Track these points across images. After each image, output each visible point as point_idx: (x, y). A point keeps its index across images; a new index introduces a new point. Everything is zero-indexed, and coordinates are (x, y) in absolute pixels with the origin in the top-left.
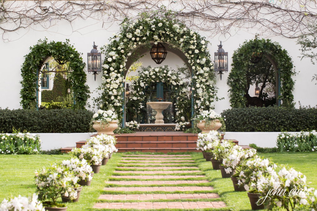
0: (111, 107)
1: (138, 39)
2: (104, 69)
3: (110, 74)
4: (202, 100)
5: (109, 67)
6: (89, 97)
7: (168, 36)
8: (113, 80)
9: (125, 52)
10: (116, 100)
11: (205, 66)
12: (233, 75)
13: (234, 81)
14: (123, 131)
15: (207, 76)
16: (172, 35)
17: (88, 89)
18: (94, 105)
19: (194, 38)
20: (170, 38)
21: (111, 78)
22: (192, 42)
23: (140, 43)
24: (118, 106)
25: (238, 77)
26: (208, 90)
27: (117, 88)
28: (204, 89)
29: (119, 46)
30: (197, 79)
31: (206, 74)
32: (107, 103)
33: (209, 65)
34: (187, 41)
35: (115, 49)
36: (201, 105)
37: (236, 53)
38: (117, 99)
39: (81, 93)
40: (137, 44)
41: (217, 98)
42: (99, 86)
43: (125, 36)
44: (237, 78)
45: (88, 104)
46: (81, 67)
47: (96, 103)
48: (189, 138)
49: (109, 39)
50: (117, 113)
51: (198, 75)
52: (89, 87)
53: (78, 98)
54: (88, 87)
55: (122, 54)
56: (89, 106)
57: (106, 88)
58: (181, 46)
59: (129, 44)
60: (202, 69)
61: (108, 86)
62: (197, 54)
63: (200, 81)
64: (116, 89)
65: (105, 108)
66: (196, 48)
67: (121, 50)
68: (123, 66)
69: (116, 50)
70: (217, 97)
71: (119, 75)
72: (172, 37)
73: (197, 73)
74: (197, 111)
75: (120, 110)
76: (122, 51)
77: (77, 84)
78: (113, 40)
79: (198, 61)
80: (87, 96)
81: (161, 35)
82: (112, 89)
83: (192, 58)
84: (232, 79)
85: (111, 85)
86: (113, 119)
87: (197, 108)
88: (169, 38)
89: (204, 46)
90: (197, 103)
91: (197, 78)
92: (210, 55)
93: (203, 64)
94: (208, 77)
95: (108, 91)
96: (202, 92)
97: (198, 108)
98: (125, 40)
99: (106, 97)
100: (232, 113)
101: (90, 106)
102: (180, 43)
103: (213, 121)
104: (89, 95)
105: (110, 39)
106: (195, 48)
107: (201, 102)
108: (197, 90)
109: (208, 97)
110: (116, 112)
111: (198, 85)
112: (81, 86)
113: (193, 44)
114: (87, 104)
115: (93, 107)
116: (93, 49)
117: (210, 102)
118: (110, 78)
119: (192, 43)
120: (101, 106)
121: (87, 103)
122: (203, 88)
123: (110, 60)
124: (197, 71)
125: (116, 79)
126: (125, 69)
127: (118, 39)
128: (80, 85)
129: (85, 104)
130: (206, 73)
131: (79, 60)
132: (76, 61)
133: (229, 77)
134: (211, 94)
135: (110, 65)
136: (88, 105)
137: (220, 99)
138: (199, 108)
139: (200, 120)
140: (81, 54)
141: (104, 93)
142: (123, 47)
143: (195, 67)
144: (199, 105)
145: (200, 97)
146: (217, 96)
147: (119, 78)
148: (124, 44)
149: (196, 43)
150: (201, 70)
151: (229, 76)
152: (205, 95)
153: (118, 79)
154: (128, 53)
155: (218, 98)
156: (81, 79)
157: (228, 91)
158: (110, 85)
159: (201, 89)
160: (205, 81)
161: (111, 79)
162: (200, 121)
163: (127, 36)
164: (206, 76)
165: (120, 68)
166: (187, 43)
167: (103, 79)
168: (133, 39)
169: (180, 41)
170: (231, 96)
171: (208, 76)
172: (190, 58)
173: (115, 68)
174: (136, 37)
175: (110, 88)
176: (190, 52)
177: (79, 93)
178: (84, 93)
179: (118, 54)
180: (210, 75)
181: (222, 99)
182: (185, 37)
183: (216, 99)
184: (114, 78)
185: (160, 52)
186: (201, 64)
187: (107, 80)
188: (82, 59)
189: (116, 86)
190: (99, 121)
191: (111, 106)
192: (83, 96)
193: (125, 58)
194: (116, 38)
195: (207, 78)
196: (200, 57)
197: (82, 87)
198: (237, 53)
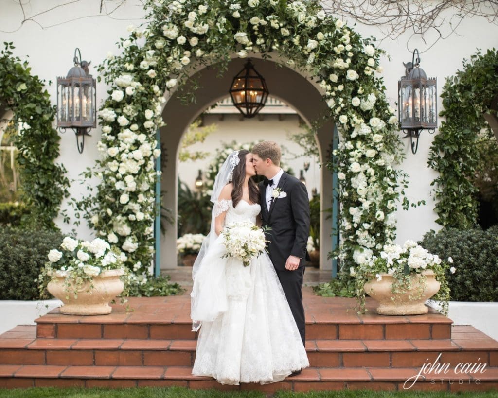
0: (121, 223)
1: (194, 41)
2: (104, 123)
3: (120, 135)
4: (366, 205)
5: (115, 115)
6: (66, 197)
7: (276, 32)
8: (127, 151)
9: (159, 76)
10: (134, 204)
11: (374, 114)
12: (444, 142)
13: (445, 158)
14: (151, 289)
15: (379, 143)
16: (285, 32)
17: (65, 176)
18: (78, 218)
19: (346, 37)
20: (281, 39)
21: (122, 144)
22: (338, 49)
23: (199, 52)
24: (140, 222)
25: (459, 145)
26: (381, 179)
27: (136, 172)
28: (369, 177)
29: (142, 59)
30: (352, 150)
31: (378, 138)
32: (110, 212)
33: (386, 111)
34: (326, 48)
35: (131, 67)
36: (362, 219)
37: (452, 83)
38: (136, 202)
39: (44, 185)
40: (193, 56)
41: (406, 202)
42: (88, 169)
43: (159, 33)
44: (456, 148)
45: (63, 214)
46: (46, 117)
47: (82, 213)
48: (342, 331)
49: (117, 43)
50: (136, 240)
51: (354, 140)
52: (67, 169)
53: (38, 197)
54: (64, 169)
55: (151, 81)
56: (67, 220)
57: (106, 172)
58: (308, 62)
59: (169, 56)
60: (367, 121)
61: (113, 166)
62: (354, 82)
63: (360, 155)
64: (134, 175)
65: (105, 225)
66: (351, 68)
67: (149, 69)
68: (154, 112)
69: (135, 71)
70: (405, 199)
71: (142, 137)
72: (286, 37)
73: (354, 135)
74: (350, 234)
75: (143, 230)
76: (152, 73)
77: (32, 160)
78: (128, 44)
79: (356, 102)
80: (61, 192)
81: (256, 33)
82: (124, 176)
83: (339, 94)
84: (442, 150)
85: (121, 165)
86: (108, 266)
87: (350, 227)
88: (278, 40)
89: (371, 62)
90: (351, 213)
91: (352, 147)
92: (384, 88)
93: (368, 111)
94: (381, 145)
95: (113, 179)
96: (366, 184)
97: (353, 227)
98: (160, 44)
99: (107, 197)
100: (458, 247)
101: (69, 218)
102: (306, 53)
103: (418, 275)
104: (66, 191)
105: (120, 41)
106: (347, 65)
107: (361, 213)
108: (352, 179)
109: (381, 197)
110: (134, 237)
111: (355, 167)
112: (45, 167)
113: (344, 55)
114: (59, 215)
115: (76, 223)
116: (73, 68)
117: (386, 211)
118: (119, 146)
119: (339, 52)
120: (95, 219)
121: (60, 212)
122: (369, 174)
123: (118, 96)
124: (351, 129)
125: (133, 148)
126: (160, 124)
127: (141, 43)
128: (41, 164)
129: (55, 214)
130: (378, 133)
131: (39, 99)
132: (32, 100)
133: (433, 146)
134: (390, 191)
135: (119, 111)
136: (63, 217)
137: (413, 205)
138: (357, 228)
139: (378, 272)
140: (47, 83)
141: (103, 184)
142: (154, 63)
143: (348, 118)
144: (357, 219)
145: (360, 199)
146: (406, 195)
147: (142, 144)
148: (155, 54)
149: (351, 51)
150: (364, 126)
151: (433, 143)
152: (375, 194)
153: (141, 147)
154: (169, 78)
155: (408, 203)
156: (43, 149)
157: (432, 184)
158: (117, 164)
159: (362, 176)
160: (373, 156)
161: (121, 149)
162: (377, 275)
163: (165, 33)
164: (378, 141)
165: (145, 120)
166: (325, 53)
167: (99, 149)
168: (182, 40)
169: (306, 47)
170: (439, 196)
171: (381, 142)
172: (333, 94)
173: (131, 119)
174: (189, 34)
175: (117, 172)
176: (334, 78)
177: (39, 183)
178: (53, 184)
179: (141, 81)
180: (388, 140)
181: (419, 204)
182: (320, 35)
183: (403, 204)
184: (128, 146)
185: (254, 90)
186: (362, 111)
187: (110, 149)
188: (49, 95)
189: (135, 168)
190: (62, 272)
191: (120, 221)
192: (50, 194)
193: (160, 92)
194: (136, 39)
195: (380, 147)
196: (360, 91)
197: (48, 169)
198: (454, 84)
